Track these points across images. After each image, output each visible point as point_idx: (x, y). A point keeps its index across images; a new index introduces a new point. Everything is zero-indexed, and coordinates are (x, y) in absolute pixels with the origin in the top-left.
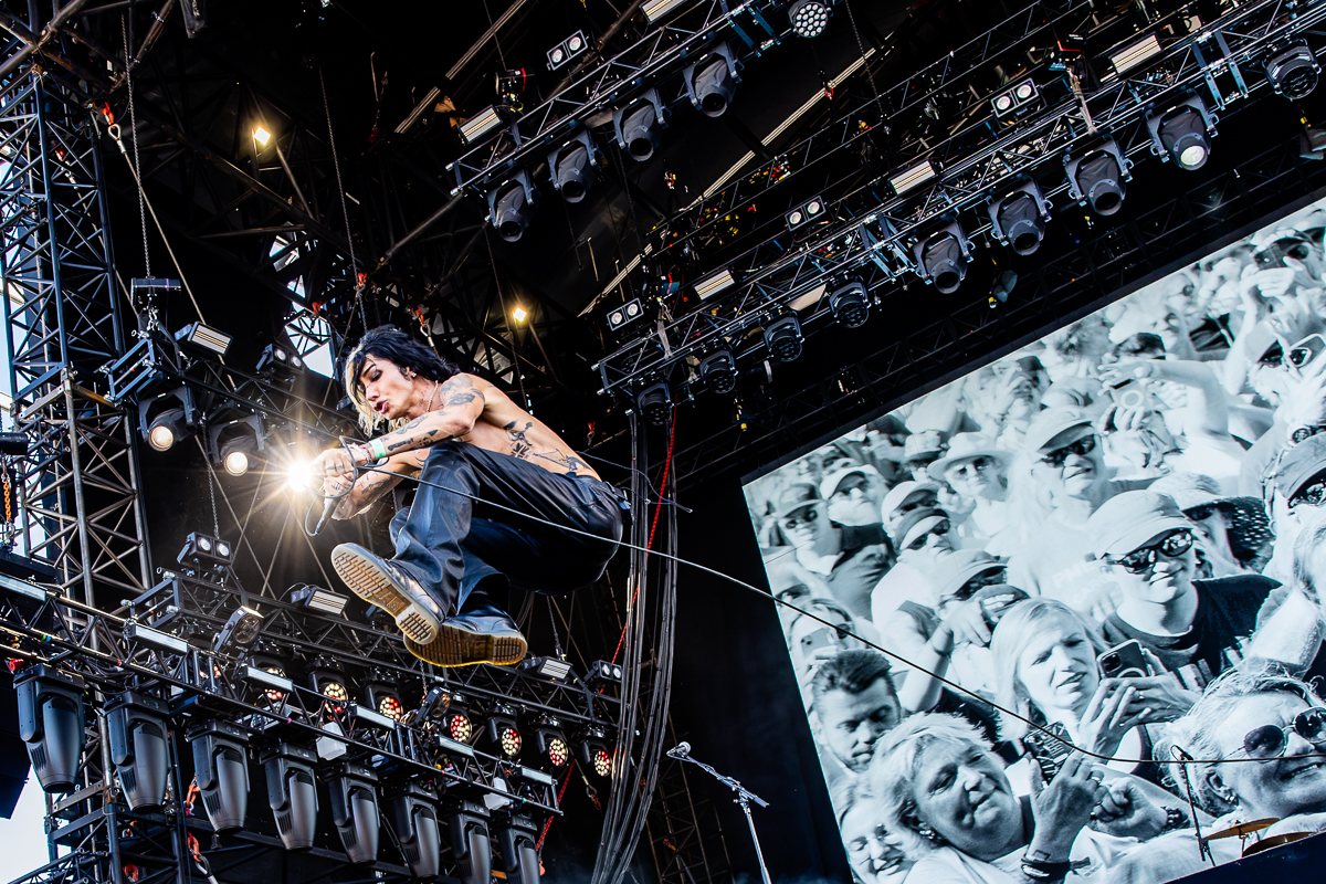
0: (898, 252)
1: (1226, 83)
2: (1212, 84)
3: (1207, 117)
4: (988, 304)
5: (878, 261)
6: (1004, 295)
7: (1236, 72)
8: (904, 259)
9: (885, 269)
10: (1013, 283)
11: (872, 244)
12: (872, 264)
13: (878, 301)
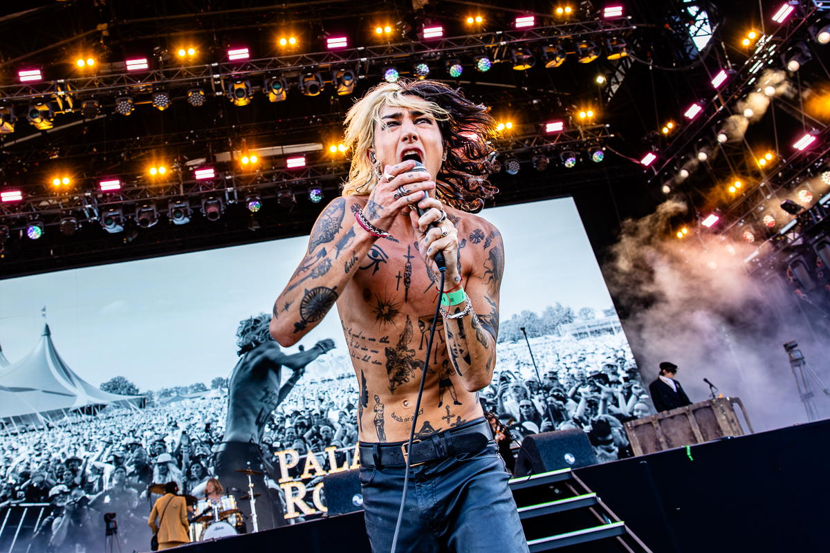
0: (95, 211)
1: (231, 195)
2: (227, 195)
3: (222, 206)
4: (123, 241)
5: (86, 212)
6: (130, 239)
7: (236, 194)
8: (97, 214)
9: (88, 216)
10: (135, 236)
11: (86, 204)
12: (83, 212)
13: (80, 226)
